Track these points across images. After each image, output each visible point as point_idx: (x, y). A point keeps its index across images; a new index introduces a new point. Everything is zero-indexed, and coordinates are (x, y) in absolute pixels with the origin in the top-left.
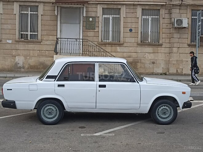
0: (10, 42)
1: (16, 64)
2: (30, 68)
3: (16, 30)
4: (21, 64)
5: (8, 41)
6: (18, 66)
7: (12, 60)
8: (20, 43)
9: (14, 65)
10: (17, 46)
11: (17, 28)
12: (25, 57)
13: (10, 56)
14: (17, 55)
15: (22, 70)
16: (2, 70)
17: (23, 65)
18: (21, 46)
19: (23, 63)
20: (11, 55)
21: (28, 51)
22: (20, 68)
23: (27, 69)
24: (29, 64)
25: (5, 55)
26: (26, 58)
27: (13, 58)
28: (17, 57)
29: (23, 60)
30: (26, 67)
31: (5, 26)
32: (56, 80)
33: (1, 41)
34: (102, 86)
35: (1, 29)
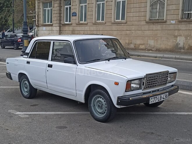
0: (173, 22)
1: (178, 44)
2: (190, 49)
3: (180, 10)
4: (181, 45)
5: (172, 22)
6: (179, 46)
7: (174, 40)
8: (182, 23)
9: (175, 46)
10: (179, 26)
11: (180, 8)
12: (186, 37)
14: (179, 36)
15: (182, 51)
16: (164, 50)
17: (183, 45)
18: (183, 27)
19: (184, 44)
20: (174, 36)
21: (189, 31)
22: (180, 48)
23: (187, 50)
24: (189, 45)
25: (169, 35)
26: (186, 39)
27: (175, 38)
28: (178, 38)
29: (184, 40)
30: (186, 47)
31: (170, 7)
32: (28, 57)
33: (166, 22)
34: (50, 66)
35: (167, 10)
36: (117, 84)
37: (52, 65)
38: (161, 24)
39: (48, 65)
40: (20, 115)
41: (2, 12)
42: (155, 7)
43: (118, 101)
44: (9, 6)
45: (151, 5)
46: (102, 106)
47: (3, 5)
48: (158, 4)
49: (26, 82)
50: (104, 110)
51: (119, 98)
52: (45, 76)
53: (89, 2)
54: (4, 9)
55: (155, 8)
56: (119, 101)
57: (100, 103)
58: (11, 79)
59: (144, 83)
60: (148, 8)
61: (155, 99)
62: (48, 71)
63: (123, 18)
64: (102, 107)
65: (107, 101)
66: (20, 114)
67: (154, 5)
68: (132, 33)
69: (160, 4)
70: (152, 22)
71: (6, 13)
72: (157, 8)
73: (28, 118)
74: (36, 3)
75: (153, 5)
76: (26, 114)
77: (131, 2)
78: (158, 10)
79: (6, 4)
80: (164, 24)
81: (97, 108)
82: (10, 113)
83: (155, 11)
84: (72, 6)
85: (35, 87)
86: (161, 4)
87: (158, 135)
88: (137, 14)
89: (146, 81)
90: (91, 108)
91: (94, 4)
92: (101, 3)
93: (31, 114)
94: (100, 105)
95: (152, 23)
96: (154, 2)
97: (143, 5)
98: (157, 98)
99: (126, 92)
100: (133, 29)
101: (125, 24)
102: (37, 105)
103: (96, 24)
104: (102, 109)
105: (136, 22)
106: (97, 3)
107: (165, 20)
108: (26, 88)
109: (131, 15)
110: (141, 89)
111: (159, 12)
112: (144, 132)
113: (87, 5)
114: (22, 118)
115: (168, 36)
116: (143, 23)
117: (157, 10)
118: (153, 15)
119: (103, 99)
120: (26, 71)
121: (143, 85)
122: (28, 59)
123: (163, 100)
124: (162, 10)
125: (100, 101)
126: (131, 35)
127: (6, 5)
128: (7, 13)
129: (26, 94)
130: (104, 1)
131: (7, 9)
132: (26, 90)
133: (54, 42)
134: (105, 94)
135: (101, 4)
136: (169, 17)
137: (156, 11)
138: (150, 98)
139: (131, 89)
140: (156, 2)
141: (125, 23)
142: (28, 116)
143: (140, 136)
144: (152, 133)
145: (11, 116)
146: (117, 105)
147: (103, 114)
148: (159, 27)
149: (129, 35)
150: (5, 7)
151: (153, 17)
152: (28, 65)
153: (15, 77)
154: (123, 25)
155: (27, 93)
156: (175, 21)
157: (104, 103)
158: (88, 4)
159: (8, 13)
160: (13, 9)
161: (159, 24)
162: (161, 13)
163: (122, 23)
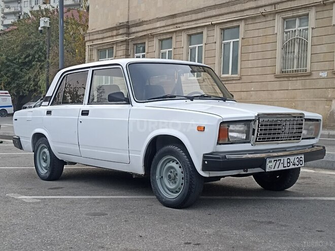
0: (324, 74)
1: (333, 113)
5: (321, 74)
7: (326, 107)
9: (329, 116)
13: (323, 99)
14: (334, 99)
20: (325, 98)
25: (317, 98)
27: (328, 102)
28: (333, 102)
31: (318, 49)
32: (50, 104)
33: (310, 75)
34: (85, 113)
35: (311, 54)
36: (201, 129)
37: (88, 111)
38: (303, 78)
39: (82, 111)
40: (24, 200)
41: (31, 70)
42: (291, 50)
43: (204, 161)
44: (43, 58)
45: (285, 47)
46: (175, 176)
47: (32, 58)
48: (296, 44)
49: (46, 150)
50: (179, 184)
51: (205, 157)
52: (75, 132)
53: (175, 46)
54: (34, 65)
55: (291, 52)
56: (206, 162)
57: (171, 172)
58: (21, 148)
59: (254, 130)
60: (279, 52)
61: (278, 163)
62: (81, 122)
63: (235, 70)
64: (176, 180)
65: (185, 165)
66: (26, 199)
67: (289, 46)
68: (251, 96)
69: (299, 43)
70: (285, 75)
71: (36, 71)
72: (294, 52)
73: (39, 203)
74: (87, 50)
75: (286, 47)
76: (36, 199)
77: (249, 42)
78: (296, 54)
79: (37, 56)
80: (307, 78)
81: (166, 180)
82: (7, 197)
83: (290, 56)
84: (147, 53)
85: (60, 157)
86: (302, 44)
87: (282, 225)
88: (260, 63)
89: (258, 127)
90: (156, 182)
91: (185, 49)
92: (197, 46)
93: (45, 199)
94: (172, 175)
95: (287, 77)
96: (289, 42)
97: (269, 47)
98: (282, 161)
99: (220, 144)
100: (252, 89)
101: (238, 82)
102: (62, 188)
103: (187, 83)
104: (176, 182)
105: (257, 77)
106: (190, 47)
107: (308, 71)
108: (45, 161)
109: (249, 64)
110: (249, 142)
111: (298, 59)
112: (255, 221)
113: (173, 51)
114: (26, 203)
115: (314, 99)
116: (271, 78)
117: (294, 54)
118: (288, 64)
119: (177, 163)
120: (45, 128)
121: (253, 134)
122: (49, 106)
123: (294, 167)
124: (304, 55)
125: (172, 167)
126: (250, 99)
127: (38, 58)
128: (38, 71)
129: (43, 172)
130: (202, 43)
131: (39, 63)
132: (44, 165)
133: (93, 71)
134: (181, 151)
135: (197, 48)
136: (316, 66)
137: (293, 57)
138: (268, 160)
139: (229, 139)
140: (292, 41)
141: (239, 79)
142: (39, 200)
143: (244, 226)
144: (270, 222)
145: (8, 200)
146: (203, 170)
147: (177, 192)
148: (298, 84)
149: (246, 99)
150: (37, 61)
151: (288, 67)
152: (49, 116)
153: (27, 143)
154: (234, 82)
155: (47, 169)
156: (326, 73)
157: (179, 170)
158: (174, 49)
159: (40, 71)
160: (48, 62)
161: (298, 78)
162: (301, 59)
163: (233, 80)
